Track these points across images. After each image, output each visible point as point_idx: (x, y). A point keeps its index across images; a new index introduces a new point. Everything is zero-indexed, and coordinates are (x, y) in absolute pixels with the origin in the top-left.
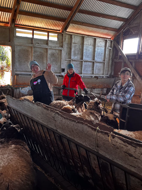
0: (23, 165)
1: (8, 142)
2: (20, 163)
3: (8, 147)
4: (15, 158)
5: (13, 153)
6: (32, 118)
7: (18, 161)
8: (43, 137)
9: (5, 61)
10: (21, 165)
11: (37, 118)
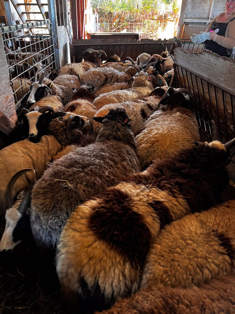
0: (186, 137)
1: (171, 109)
2: (182, 134)
3: (171, 115)
4: (178, 128)
5: (176, 121)
6: (209, 81)
7: (181, 131)
8: (220, 109)
9: (170, 5)
10: (184, 137)
11: (219, 80)
